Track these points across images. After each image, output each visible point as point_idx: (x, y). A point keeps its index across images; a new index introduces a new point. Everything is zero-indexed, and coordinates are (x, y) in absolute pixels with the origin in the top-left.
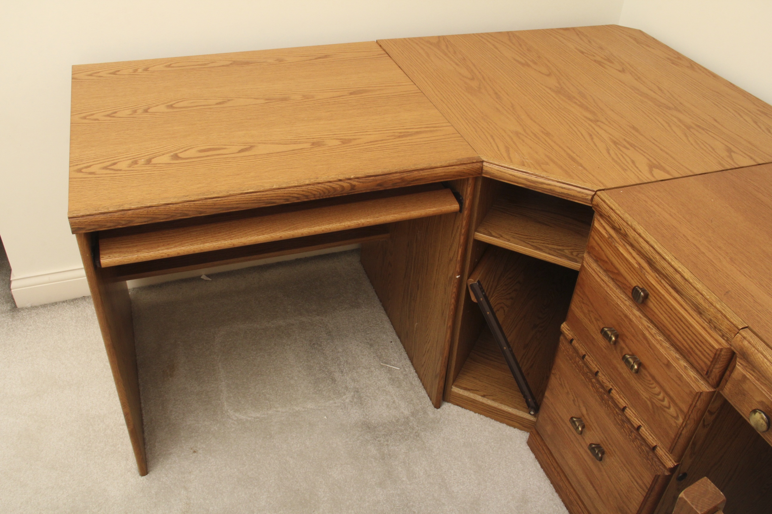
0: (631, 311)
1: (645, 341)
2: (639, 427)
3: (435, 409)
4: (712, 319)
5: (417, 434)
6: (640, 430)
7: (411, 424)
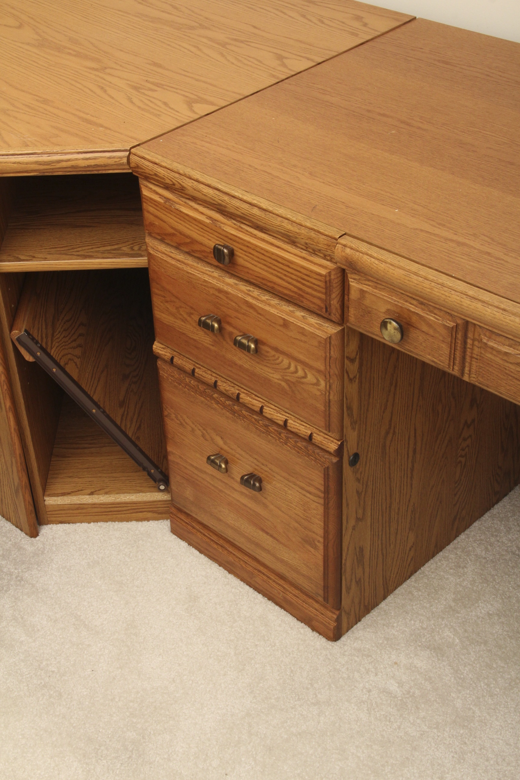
0: (224, 282)
1: (251, 311)
2: (286, 422)
3: (33, 539)
4: (307, 241)
5: (19, 578)
6: (288, 424)
7: (5, 570)
